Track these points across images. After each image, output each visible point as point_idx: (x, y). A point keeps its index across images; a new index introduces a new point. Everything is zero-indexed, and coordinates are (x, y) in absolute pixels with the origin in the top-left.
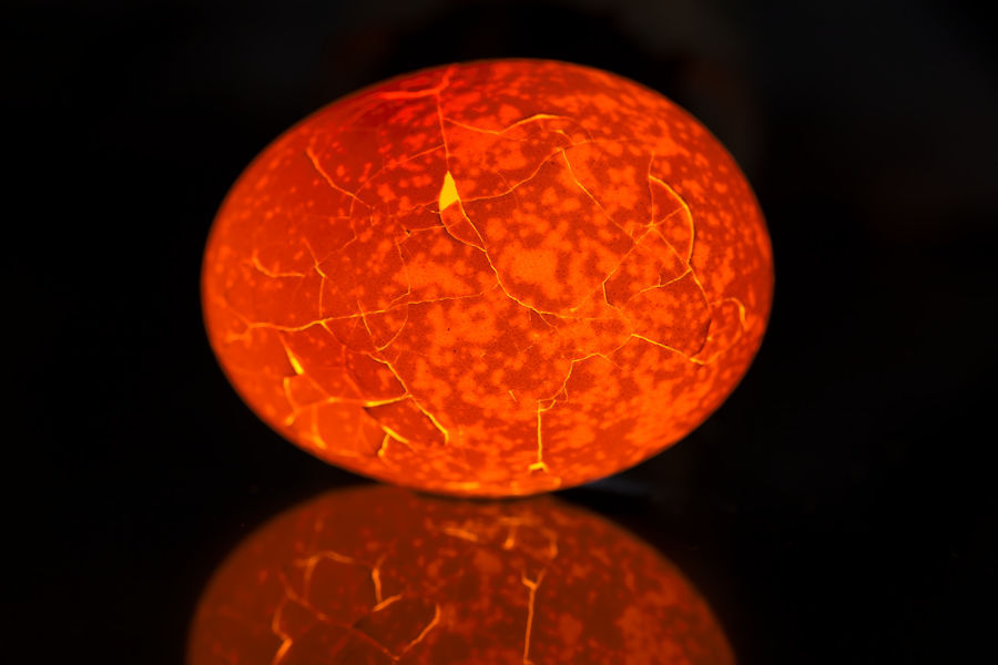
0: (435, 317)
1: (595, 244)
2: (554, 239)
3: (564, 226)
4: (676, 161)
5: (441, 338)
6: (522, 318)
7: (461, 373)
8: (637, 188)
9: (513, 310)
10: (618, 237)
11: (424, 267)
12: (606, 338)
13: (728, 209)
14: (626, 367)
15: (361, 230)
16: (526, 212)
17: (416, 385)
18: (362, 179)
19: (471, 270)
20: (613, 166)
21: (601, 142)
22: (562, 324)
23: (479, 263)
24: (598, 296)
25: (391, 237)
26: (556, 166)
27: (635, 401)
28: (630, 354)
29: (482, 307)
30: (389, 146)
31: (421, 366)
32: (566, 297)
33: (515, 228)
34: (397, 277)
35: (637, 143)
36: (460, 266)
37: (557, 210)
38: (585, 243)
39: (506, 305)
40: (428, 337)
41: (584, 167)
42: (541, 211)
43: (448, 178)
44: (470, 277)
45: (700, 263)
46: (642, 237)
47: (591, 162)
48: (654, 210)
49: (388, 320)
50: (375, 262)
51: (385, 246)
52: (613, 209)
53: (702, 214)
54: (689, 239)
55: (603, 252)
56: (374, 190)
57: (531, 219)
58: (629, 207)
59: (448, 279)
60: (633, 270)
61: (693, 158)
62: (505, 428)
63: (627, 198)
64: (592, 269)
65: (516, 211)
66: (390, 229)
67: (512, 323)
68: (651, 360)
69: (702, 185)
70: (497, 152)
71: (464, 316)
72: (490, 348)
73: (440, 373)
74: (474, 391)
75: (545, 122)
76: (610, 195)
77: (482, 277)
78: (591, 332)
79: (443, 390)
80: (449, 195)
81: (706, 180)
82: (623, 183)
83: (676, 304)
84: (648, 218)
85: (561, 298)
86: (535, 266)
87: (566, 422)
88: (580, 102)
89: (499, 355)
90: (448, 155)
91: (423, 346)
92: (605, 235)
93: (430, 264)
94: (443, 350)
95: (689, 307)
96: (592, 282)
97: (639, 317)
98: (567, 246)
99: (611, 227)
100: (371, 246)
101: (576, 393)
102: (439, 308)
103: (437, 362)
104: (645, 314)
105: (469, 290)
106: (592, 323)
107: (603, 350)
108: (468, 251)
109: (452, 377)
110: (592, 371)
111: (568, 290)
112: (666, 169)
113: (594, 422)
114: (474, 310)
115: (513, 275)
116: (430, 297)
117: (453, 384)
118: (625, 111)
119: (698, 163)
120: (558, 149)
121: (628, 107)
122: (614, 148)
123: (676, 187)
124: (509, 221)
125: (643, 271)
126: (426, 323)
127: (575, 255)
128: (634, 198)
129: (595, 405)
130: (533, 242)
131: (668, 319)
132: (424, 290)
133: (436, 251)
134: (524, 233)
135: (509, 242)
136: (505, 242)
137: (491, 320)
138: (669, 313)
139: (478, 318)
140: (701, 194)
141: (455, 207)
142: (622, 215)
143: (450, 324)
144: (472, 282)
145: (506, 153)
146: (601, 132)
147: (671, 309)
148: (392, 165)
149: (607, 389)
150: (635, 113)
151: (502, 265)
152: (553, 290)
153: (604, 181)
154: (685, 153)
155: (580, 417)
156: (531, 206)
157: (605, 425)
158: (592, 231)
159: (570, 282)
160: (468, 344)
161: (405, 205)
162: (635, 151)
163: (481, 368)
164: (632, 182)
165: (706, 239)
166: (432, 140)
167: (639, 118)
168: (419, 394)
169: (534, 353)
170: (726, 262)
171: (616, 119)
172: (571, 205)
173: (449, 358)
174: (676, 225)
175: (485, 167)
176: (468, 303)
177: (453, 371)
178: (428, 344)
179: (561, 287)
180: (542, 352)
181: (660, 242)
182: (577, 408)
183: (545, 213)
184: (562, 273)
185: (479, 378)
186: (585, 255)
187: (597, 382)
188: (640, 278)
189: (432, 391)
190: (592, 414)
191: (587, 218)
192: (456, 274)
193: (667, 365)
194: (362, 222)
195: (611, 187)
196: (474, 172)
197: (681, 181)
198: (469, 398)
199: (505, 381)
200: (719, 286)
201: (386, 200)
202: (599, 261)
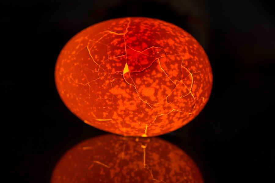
0: (120, 102)
1: (165, 87)
2: (154, 85)
3: (157, 81)
4: (189, 60)
5: (121, 107)
6: (144, 105)
7: (126, 116)
8: (178, 70)
9: (142, 103)
10: (172, 84)
11: (118, 89)
12: (166, 111)
13: (202, 73)
14: (171, 117)
15: (101, 76)
16: (147, 77)
17: (113, 117)
18: (102, 61)
19: (131, 92)
20: (172, 64)
21: (169, 56)
22: (155, 107)
23: (133, 90)
24: (165, 101)
25: (109, 80)
26: (156, 64)
27: (172, 124)
28: (172, 114)
29: (133, 102)
30: (110, 52)
31: (115, 113)
32: (156, 100)
33: (144, 81)
34: (110, 91)
35: (179, 56)
36: (128, 90)
37: (156, 77)
38: (163, 86)
39: (140, 102)
40: (118, 107)
41: (164, 64)
42: (151, 77)
43: (126, 65)
44: (131, 93)
45: (193, 90)
46: (178, 84)
47: (166, 63)
48: (182, 76)
49: (107, 101)
50: (104, 86)
51: (107, 82)
52: (171, 76)
53: (195, 76)
54: (191, 84)
55: (167, 89)
56: (105, 65)
57: (148, 79)
58: (175, 76)
59: (124, 93)
60: (175, 93)
61: (194, 58)
62: (137, 130)
63: (175, 73)
64: (164, 93)
65: (144, 77)
66: (109, 77)
67: (141, 106)
68: (178, 115)
69: (196, 67)
70: (140, 58)
71: (128, 103)
72: (134, 112)
73: (120, 116)
74: (129, 121)
75: (154, 49)
76: (170, 72)
77: (134, 94)
78: (162, 109)
79: (120, 120)
80: (126, 70)
81: (197, 65)
82: (174, 69)
83: (186, 101)
84: (180, 79)
85: (155, 101)
86: (149, 92)
87: (153, 129)
88: (164, 42)
89: (137, 113)
90: (127, 58)
91: (116, 109)
92: (168, 84)
93: (120, 89)
94: (121, 111)
95: (190, 102)
96: (164, 97)
97: (176, 105)
98: (158, 87)
99: (170, 82)
100: (103, 81)
101: (157, 123)
102: (121, 100)
103: (120, 113)
104: (177, 105)
105: (130, 97)
106: (163, 107)
107: (165, 113)
108: (130, 87)
109: (123, 117)
110: (162, 118)
111: (157, 99)
112: (187, 63)
113: (161, 128)
114: (131, 102)
115: (142, 94)
116: (119, 97)
117: (123, 119)
118: (176, 44)
119: (195, 60)
120: (157, 59)
121: (177, 43)
122: (173, 58)
123: (189, 69)
124: (142, 79)
125: (178, 93)
126: (117, 104)
127: (160, 89)
128: (177, 73)
129: (162, 125)
130: (148, 85)
131: (184, 105)
132: (118, 95)
133: (121, 85)
134: (146, 83)
135: (142, 85)
136: (141, 85)
137: (135, 105)
138: (184, 104)
139: (132, 104)
140: (195, 70)
141: (127, 73)
142: (173, 78)
143: (124, 105)
144: (131, 95)
145: (143, 59)
146: (170, 53)
147: (185, 103)
148: (111, 58)
149: (165, 122)
150: (179, 45)
151: (139, 91)
152: (153, 98)
153: (169, 68)
154: (192, 57)
155: (157, 128)
156: (149, 75)
157: (164, 129)
158: (165, 83)
159: (158, 97)
160: (128, 110)
161: (114, 71)
162: (178, 59)
163: (132, 116)
164: (177, 68)
165: (196, 83)
166: (122, 52)
167: (180, 47)
168: (114, 120)
169: (146, 114)
170: (201, 88)
171: (174, 48)
172: (159, 75)
173: (123, 113)
174: (188, 80)
175: (137, 63)
176: (129, 100)
177: (124, 116)
178: (118, 109)
179: (155, 98)
180: (149, 114)
181: (183, 85)
182: (157, 126)
183: (152, 77)
184: (156, 94)
185: (131, 118)
186: (162, 90)
187: (163, 121)
188: (177, 96)
189: (117, 119)
190: (160, 127)
191: (164, 79)
192: (127, 92)
193: (182, 116)
194: (101, 74)
195: (171, 70)
196: (134, 64)
197: (190, 67)
198: (128, 122)
199: (138, 120)
200: (198, 95)
201: (108, 68)
202: (166, 91)
